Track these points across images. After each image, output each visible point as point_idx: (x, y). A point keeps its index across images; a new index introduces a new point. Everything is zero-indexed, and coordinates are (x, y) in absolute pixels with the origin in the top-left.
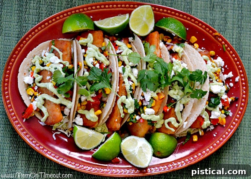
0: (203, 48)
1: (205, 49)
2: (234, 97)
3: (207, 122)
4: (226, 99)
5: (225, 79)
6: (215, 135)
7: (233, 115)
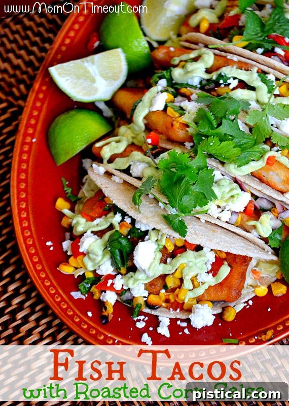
0: (251, 303)
1: (248, 307)
2: (110, 318)
3: (83, 226)
4: (113, 284)
5: (160, 318)
6: (49, 243)
7: (71, 298)
